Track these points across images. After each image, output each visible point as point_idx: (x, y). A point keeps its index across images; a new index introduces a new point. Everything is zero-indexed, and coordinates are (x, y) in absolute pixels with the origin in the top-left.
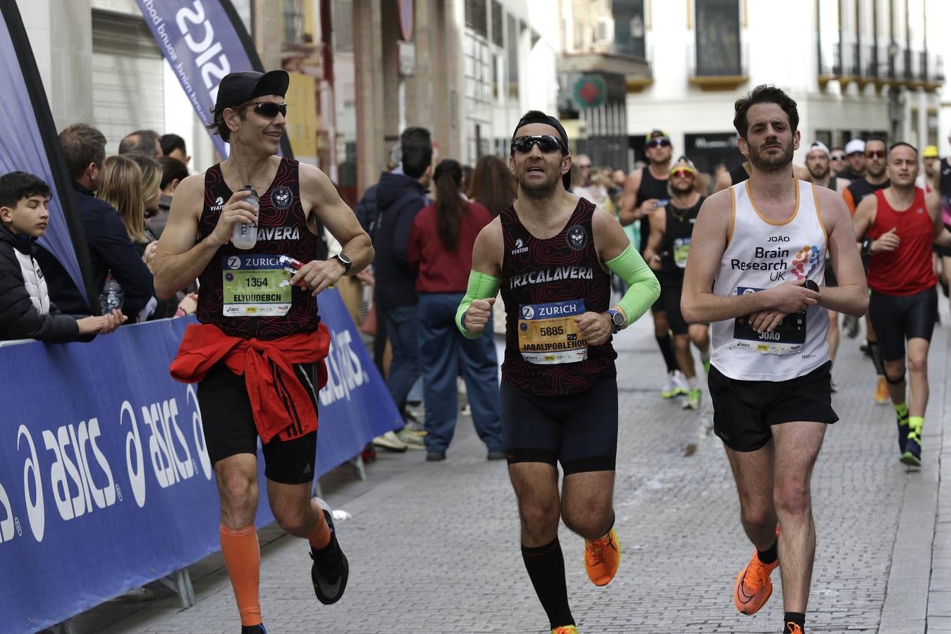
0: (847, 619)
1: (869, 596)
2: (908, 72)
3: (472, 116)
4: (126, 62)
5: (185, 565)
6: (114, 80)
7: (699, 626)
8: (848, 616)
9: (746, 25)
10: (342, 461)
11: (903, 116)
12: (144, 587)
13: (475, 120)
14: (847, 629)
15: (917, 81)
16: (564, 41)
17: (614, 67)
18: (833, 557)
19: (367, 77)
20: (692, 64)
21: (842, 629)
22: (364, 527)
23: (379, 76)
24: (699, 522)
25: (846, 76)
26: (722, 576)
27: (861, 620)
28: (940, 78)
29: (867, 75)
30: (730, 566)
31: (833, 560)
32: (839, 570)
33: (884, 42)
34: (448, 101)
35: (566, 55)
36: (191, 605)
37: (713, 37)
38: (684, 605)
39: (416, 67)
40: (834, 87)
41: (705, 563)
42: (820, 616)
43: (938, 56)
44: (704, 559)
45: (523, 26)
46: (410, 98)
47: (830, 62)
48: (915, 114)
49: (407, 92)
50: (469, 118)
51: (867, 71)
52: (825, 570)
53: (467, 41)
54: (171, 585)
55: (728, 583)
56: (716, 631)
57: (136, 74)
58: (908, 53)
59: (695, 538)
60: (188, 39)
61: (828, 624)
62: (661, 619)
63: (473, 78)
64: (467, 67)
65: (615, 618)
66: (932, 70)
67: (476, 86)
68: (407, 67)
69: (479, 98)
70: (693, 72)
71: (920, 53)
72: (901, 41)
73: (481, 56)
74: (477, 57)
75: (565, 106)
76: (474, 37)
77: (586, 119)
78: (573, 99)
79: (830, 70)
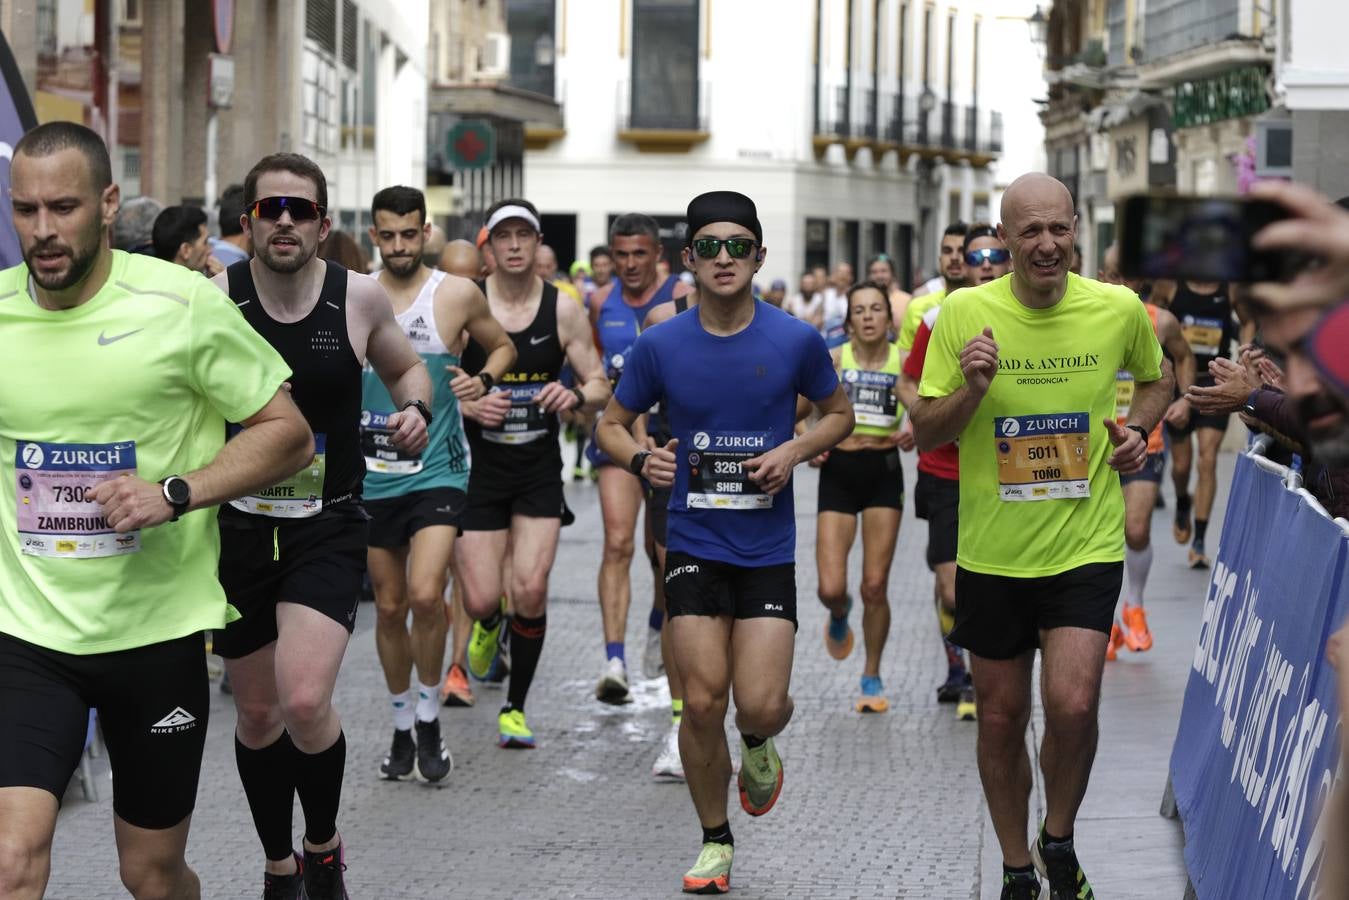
2: (947, 136)
9: (708, 55)
11: (938, 203)
15: (961, 150)
17: (507, 108)
19: (161, 108)
20: (625, 110)
23: (179, 105)
25: (853, 140)
28: (996, 148)
29: (887, 137)
33: (913, 89)
34: (276, 144)
35: (437, 88)
37: (656, 70)
39: (231, 96)
40: (836, 154)
43: (993, 114)
45: (385, 41)
46: (224, 141)
47: (831, 114)
48: (955, 200)
49: (219, 132)
51: (887, 130)
53: (307, 59)
58: (949, 107)
63: (316, 115)
64: (307, 98)
66: (984, 135)
67: (318, 129)
68: (221, 94)
69: (323, 146)
70: (624, 122)
71: (967, 109)
72: (939, 89)
73: (327, 83)
74: (322, 82)
75: (434, 164)
76: (318, 55)
77: (463, 185)
78: (444, 155)
79: (833, 129)
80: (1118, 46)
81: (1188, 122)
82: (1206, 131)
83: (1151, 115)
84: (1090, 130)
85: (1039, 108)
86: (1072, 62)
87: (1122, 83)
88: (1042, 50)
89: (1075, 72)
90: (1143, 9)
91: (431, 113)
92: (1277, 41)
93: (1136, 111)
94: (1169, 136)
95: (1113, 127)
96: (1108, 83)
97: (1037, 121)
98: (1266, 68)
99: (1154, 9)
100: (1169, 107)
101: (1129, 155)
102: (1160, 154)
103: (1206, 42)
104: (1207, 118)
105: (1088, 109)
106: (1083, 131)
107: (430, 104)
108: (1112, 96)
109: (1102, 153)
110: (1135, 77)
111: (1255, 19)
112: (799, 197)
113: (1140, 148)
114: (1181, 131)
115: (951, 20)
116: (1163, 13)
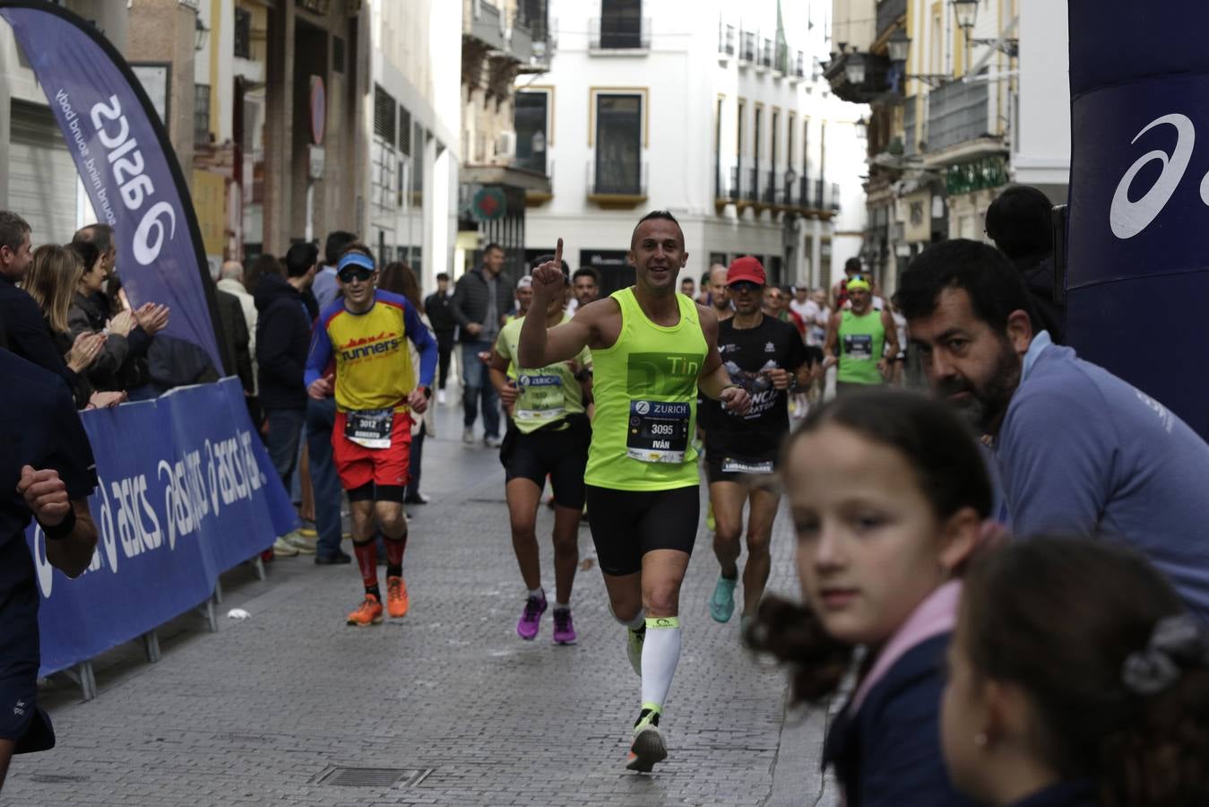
0: (746, 739)
1: (768, 717)
2: (804, 200)
3: (377, 222)
4: (40, 152)
5: (88, 657)
6: (27, 170)
7: (600, 740)
8: (748, 736)
9: (646, 146)
10: (241, 560)
11: (797, 244)
12: (46, 677)
13: (380, 227)
14: (747, 749)
15: (813, 209)
16: (466, 152)
17: (515, 181)
18: (731, 677)
19: (276, 179)
20: (592, 181)
21: (742, 749)
22: (264, 626)
23: (288, 178)
24: (597, 637)
25: (742, 201)
26: (621, 691)
27: (760, 741)
28: (836, 207)
29: (763, 200)
30: (630, 681)
31: (732, 680)
32: (738, 690)
33: (781, 168)
34: (354, 203)
35: (467, 166)
36: (93, 698)
37: (612, 155)
38: (585, 718)
39: (324, 172)
40: (731, 211)
41: (604, 678)
42: (720, 735)
43: (834, 184)
44: (603, 674)
45: (430, 136)
46: (318, 201)
47: (728, 185)
48: (809, 241)
49: (315, 196)
50: (373, 225)
51: (764, 196)
52: (723, 690)
53: (374, 147)
54: (74, 676)
55: (628, 698)
56: (616, 746)
57: (50, 165)
58: (804, 181)
59: (594, 652)
60: (102, 135)
61: (728, 744)
62: (562, 732)
63: (381, 185)
64: (375, 173)
65: (515, 729)
66: (828, 198)
67: (382, 193)
68: (317, 171)
69: (385, 204)
70: (591, 189)
71: (817, 182)
72: (798, 169)
73: (388, 163)
74: (385, 164)
75: (464, 217)
76: (382, 145)
77: (484, 230)
78: (472, 211)
79: (728, 194)
80: (911, 141)
81: (956, 191)
82: (967, 197)
83: (932, 185)
84: (895, 196)
85: (863, 181)
86: (882, 151)
87: (912, 165)
88: (864, 143)
89: (883, 158)
90: (927, 117)
91: (461, 183)
92: (1011, 138)
93: (922, 184)
94: (944, 200)
95: (909, 194)
96: (905, 165)
97: (861, 189)
98: (1006, 156)
99: (934, 117)
100: (944, 182)
101: (918, 212)
102: (938, 212)
103: (967, 139)
104: (968, 189)
105: (893, 181)
106: (891, 197)
107: (460, 177)
108: (907, 175)
109: (902, 212)
110: (921, 161)
111: (999, 125)
112: (706, 239)
113: (926, 208)
114: (952, 197)
115: (806, 124)
116: (940, 120)
